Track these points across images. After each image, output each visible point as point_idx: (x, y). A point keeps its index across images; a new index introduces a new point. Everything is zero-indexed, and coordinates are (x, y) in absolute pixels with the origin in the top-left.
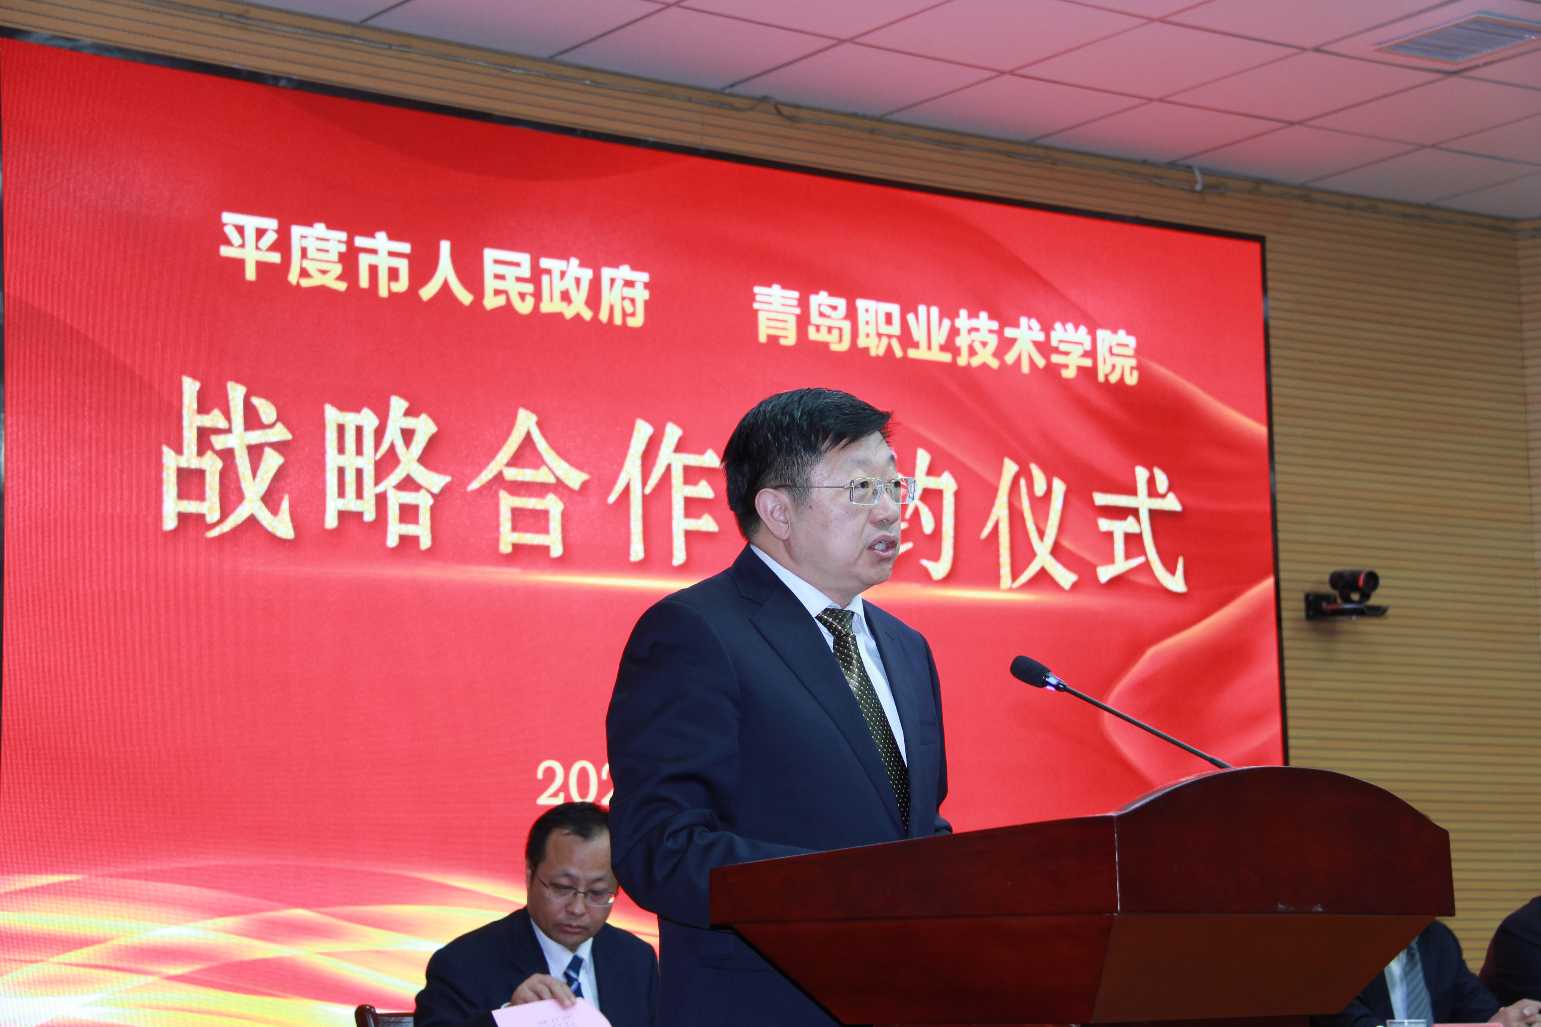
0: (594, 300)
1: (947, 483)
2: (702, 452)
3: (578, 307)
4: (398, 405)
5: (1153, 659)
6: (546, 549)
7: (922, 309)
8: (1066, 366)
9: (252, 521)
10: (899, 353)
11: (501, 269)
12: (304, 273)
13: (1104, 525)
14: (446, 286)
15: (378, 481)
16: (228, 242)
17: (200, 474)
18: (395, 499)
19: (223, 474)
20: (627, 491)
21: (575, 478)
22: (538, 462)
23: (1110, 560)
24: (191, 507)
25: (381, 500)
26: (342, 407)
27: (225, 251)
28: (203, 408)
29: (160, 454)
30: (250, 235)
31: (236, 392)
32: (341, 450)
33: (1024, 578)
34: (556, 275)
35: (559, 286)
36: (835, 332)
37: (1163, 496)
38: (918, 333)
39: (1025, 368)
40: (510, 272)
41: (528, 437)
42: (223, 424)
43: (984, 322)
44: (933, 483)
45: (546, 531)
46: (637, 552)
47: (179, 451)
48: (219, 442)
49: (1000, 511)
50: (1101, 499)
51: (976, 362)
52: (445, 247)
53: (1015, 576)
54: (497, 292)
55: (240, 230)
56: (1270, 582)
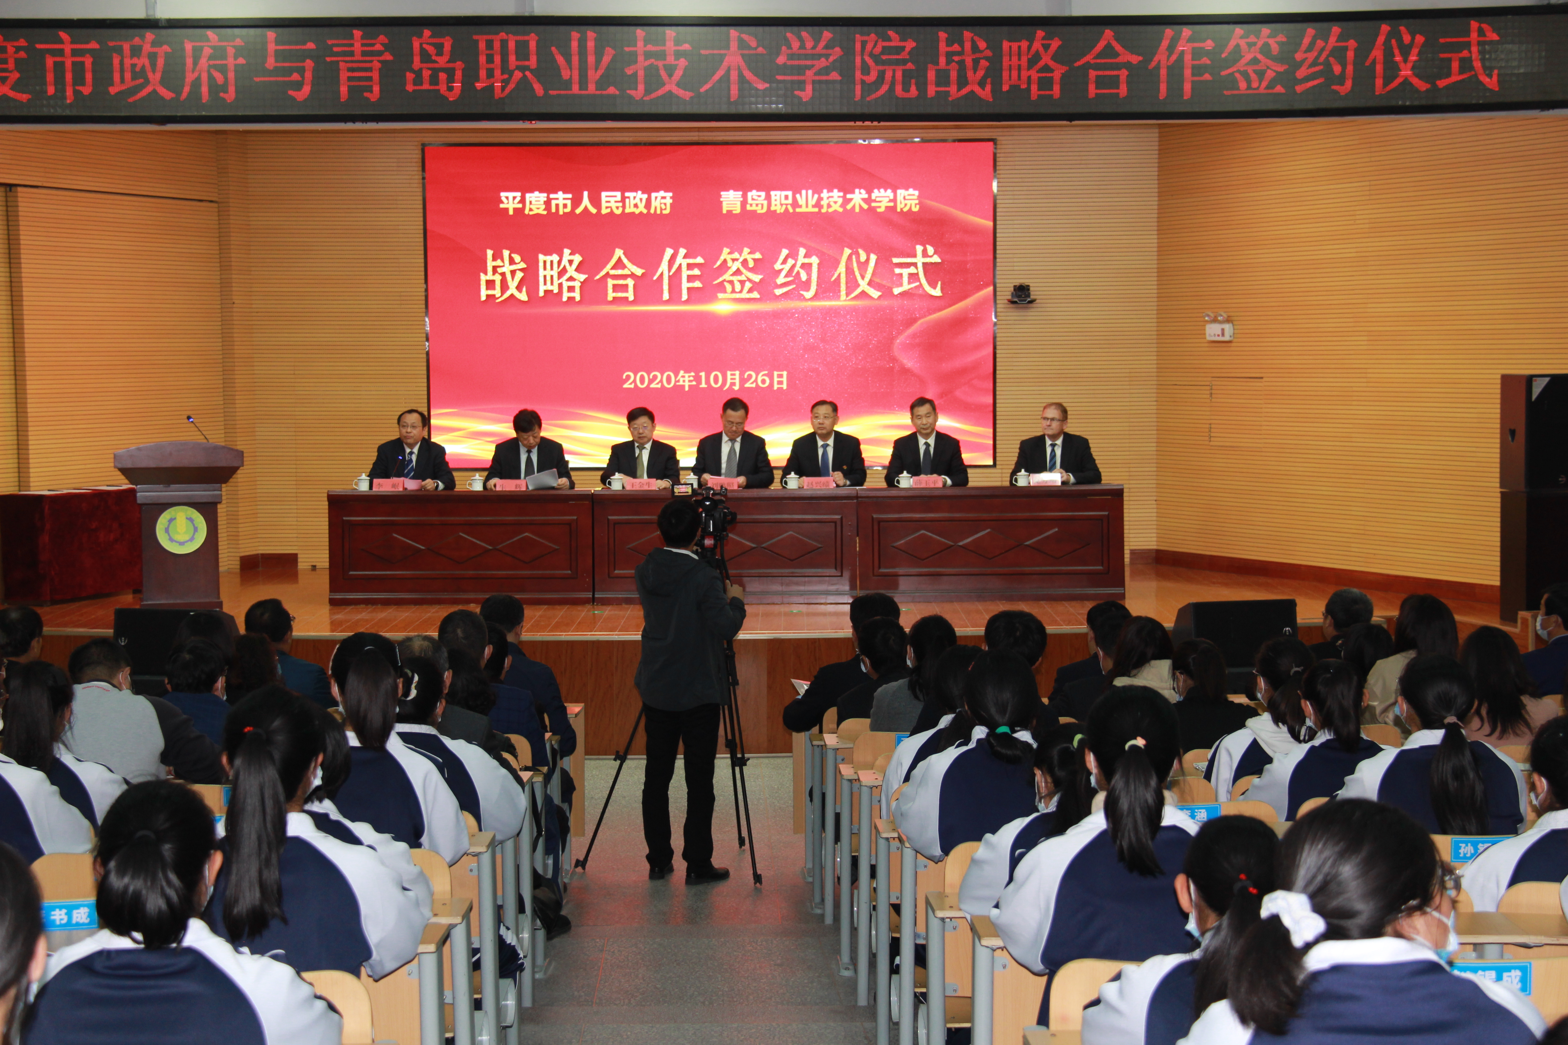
0: (648, 205)
1: (814, 260)
2: (695, 257)
3: (642, 209)
4: (567, 252)
5: (922, 324)
6: (627, 298)
7: (804, 192)
8: (880, 207)
9: (512, 296)
10: (791, 210)
11: (608, 199)
12: (531, 210)
13: (897, 271)
14: (586, 208)
15: (559, 278)
16: (503, 202)
17: (493, 282)
18: (566, 285)
19: (502, 281)
20: (662, 274)
21: (639, 272)
22: (624, 267)
23: (901, 285)
24: (490, 292)
25: (560, 285)
26: (545, 255)
27: (502, 206)
28: (494, 259)
29: (479, 276)
30: (511, 199)
31: (506, 253)
32: (545, 269)
33: (853, 295)
34: (632, 198)
35: (633, 202)
36: (760, 206)
37: (931, 257)
38: (801, 201)
39: (857, 210)
40: (612, 200)
41: (620, 258)
42: (501, 264)
43: (836, 193)
44: (807, 261)
45: (627, 291)
46: (666, 296)
47: (486, 274)
48: (500, 270)
49: (842, 269)
50: (895, 260)
51: (830, 210)
52: (586, 194)
53: (847, 295)
54: (607, 208)
55: (507, 198)
56: (991, 288)
